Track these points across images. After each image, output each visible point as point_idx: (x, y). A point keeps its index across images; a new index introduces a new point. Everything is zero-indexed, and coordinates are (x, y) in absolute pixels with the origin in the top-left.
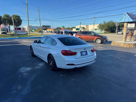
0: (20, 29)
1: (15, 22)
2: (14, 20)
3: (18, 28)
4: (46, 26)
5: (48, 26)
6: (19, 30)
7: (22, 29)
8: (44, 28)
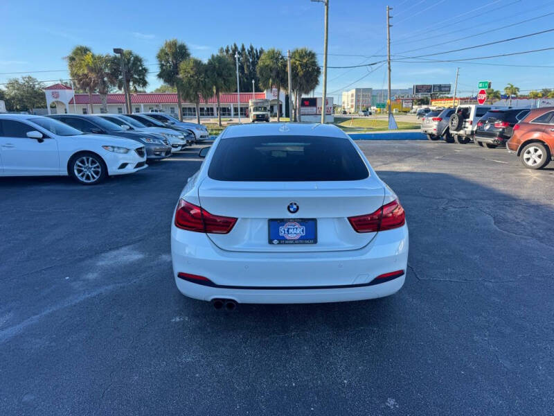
0: (313, 102)
1: (295, 75)
2: (294, 68)
3: (304, 100)
4: (428, 89)
5: (440, 87)
6: (309, 108)
7: (321, 104)
8: (420, 96)
